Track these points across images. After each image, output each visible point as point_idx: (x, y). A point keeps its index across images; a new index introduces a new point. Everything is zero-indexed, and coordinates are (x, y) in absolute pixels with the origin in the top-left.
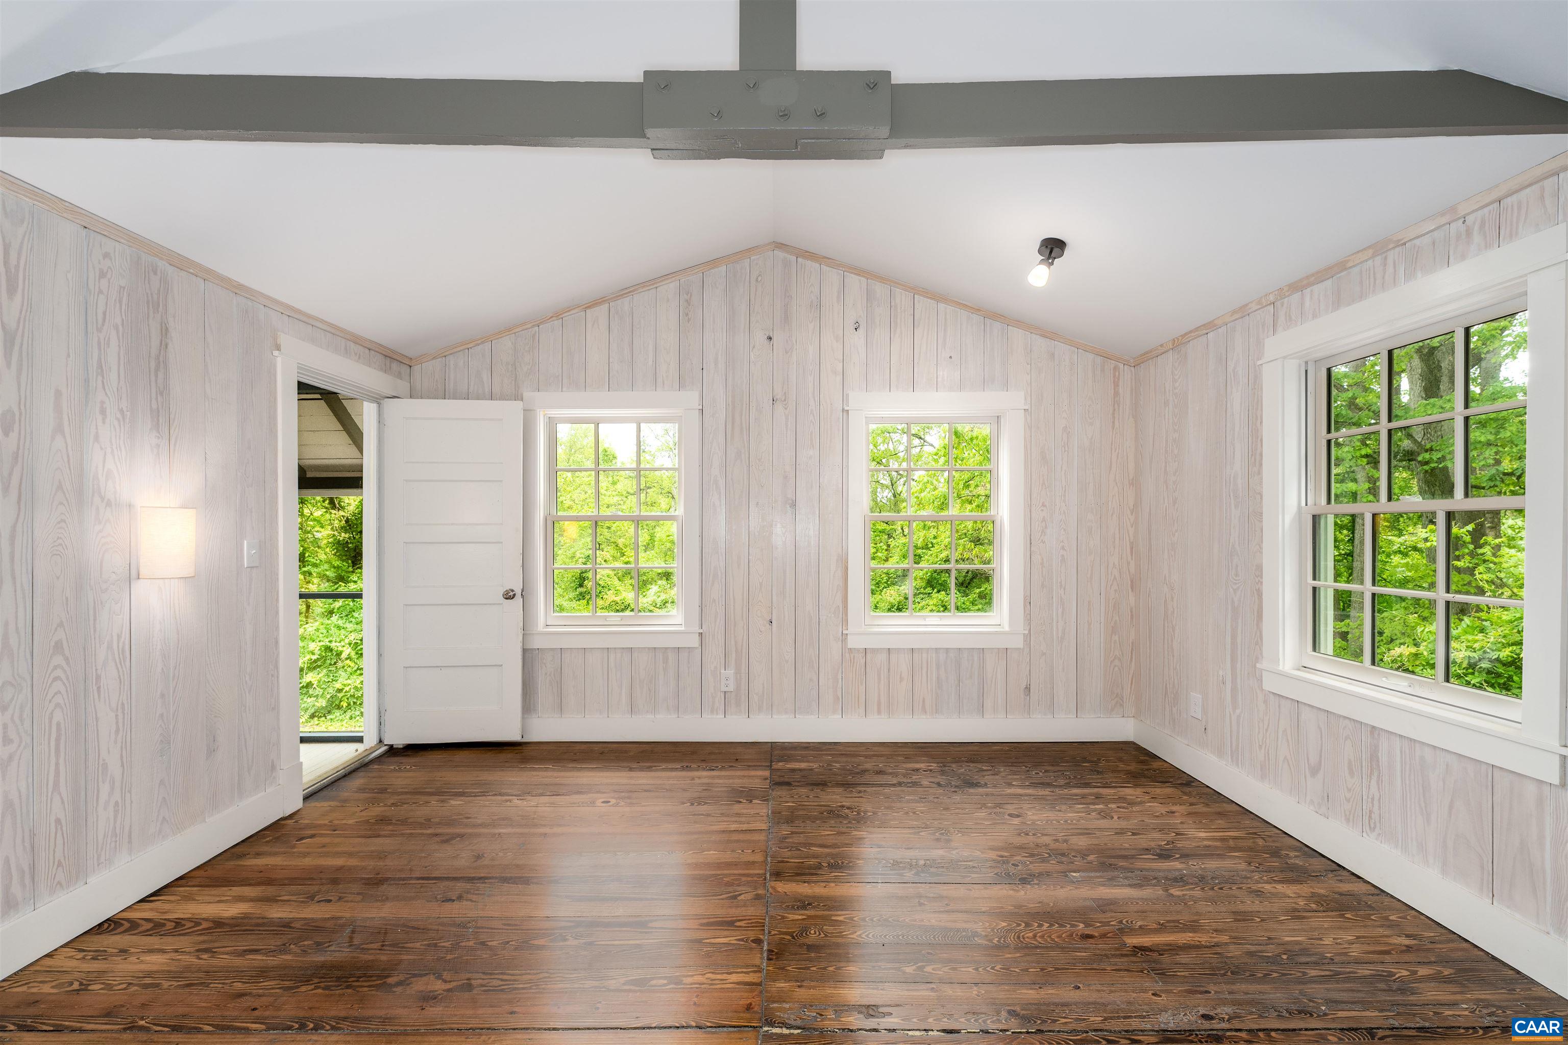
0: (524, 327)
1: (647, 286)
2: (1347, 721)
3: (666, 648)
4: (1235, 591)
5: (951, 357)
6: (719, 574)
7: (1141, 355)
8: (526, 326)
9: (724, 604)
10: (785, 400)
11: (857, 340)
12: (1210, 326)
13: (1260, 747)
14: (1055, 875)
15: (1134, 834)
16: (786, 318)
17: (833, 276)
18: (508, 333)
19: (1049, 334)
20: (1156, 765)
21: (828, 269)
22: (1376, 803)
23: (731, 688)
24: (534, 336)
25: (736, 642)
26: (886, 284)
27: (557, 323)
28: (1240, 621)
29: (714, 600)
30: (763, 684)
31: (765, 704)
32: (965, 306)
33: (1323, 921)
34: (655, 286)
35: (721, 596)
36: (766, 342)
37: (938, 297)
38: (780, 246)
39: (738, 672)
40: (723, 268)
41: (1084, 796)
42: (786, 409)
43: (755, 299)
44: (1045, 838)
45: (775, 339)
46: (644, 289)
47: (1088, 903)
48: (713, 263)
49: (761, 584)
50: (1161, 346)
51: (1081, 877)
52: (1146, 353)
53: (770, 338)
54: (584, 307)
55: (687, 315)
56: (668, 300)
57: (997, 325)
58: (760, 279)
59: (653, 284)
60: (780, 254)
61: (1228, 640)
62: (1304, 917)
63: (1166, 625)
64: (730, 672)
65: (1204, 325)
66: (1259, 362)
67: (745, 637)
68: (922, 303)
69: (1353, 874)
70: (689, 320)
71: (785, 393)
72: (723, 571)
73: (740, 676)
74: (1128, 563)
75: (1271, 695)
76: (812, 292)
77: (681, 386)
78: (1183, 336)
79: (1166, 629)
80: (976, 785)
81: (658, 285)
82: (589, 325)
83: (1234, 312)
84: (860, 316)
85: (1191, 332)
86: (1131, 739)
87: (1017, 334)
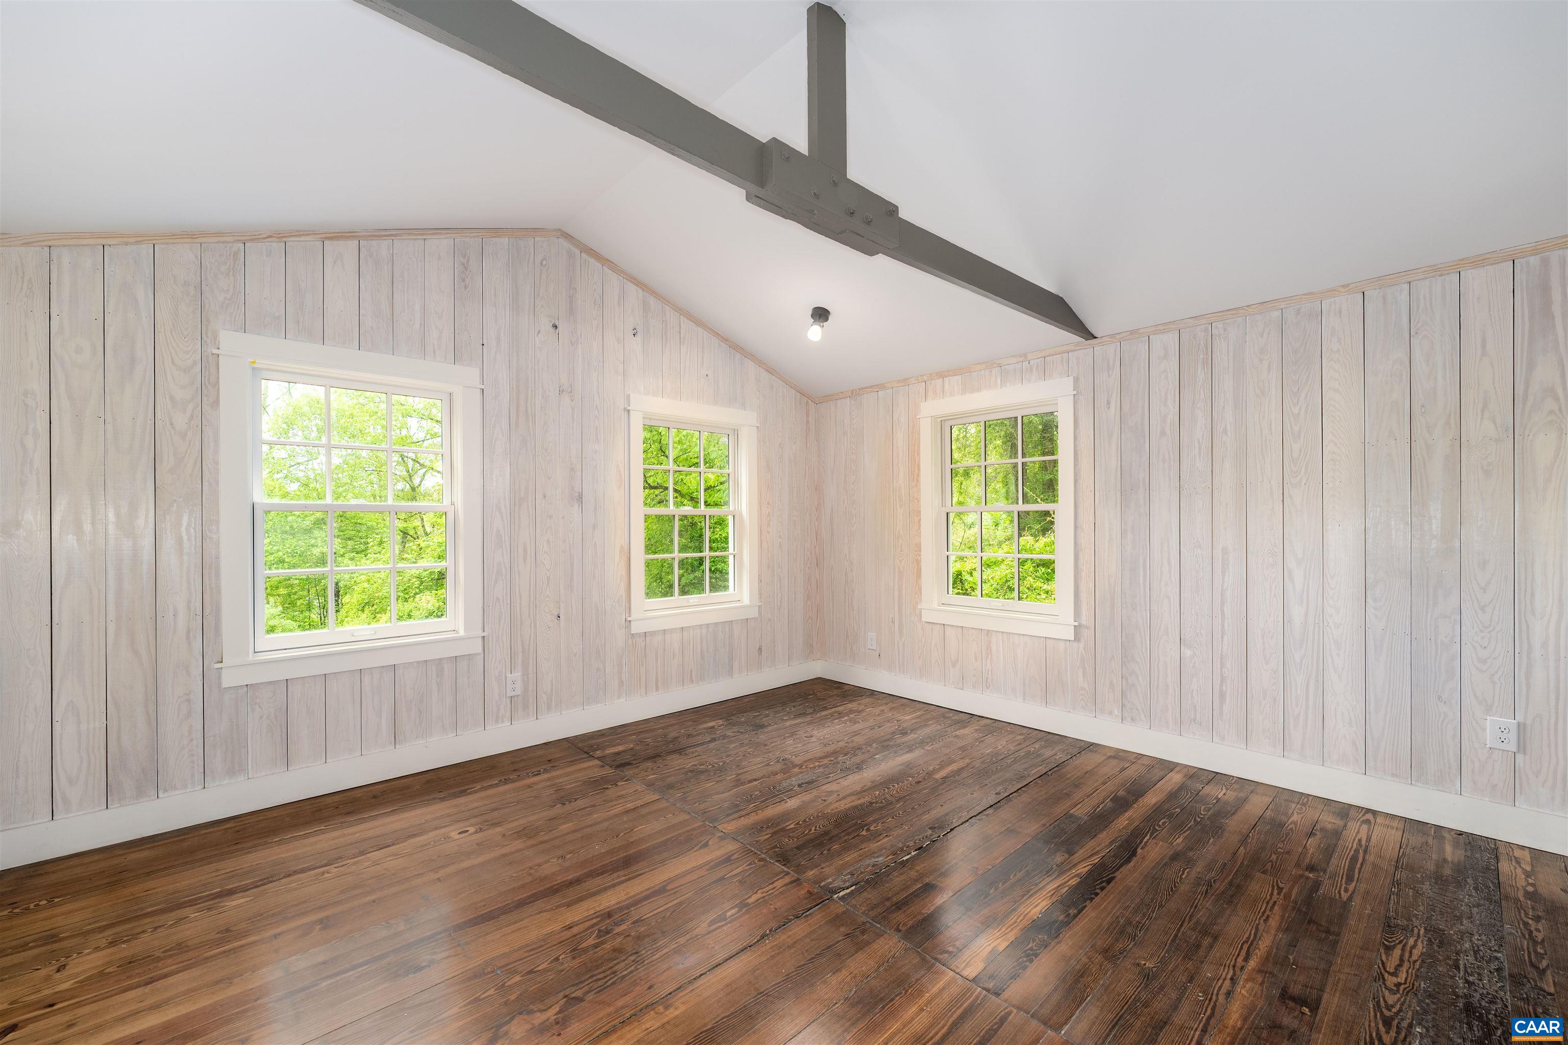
0: (222, 239)
1: (415, 235)
2: (974, 631)
3: (441, 660)
4: (900, 561)
5: (707, 375)
6: (504, 570)
7: (824, 397)
8: (225, 239)
9: (509, 602)
10: (571, 392)
11: (635, 344)
12: (881, 387)
13: (919, 658)
14: (869, 760)
15: (879, 727)
16: (571, 310)
17: (614, 280)
18: (190, 240)
19: (771, 371)
20: (847, 687)
21: (610, 271)
22: (990, 672)
23: (519, 691)
24: (236, 254)
25: (522, 645)
26: (660, 300)
27: (277, 246)
28: (904, 580)
29: (498, 599)
30: (552, 681)
31: (553, 702)
32: (716, 334)
33: (990, 739)
34: (424, 237)
35: (506, 595)
36: (552, 330)
37: (699, 323)
38: (567, 236)
39: (525, 673)
40: (505, 240)
41: (832, 715)
42: (572, 400)
43: (540, 282)
44: (840, 743)
45: (560, 328)
46: (410, 237)
47: (900, 767)
48: (496, 232)
49: (548, 578)
50: (842, 393)
51: (882, 756)
52: (828, 396)
53: (555, 327)
54: (324, 236)
55: (464, 280)
56: (439, 258)
57: (738, 356)
58: (544, 263)
59: (422, 235)
60: (566, 244)
61: (896, 593)
62: (983, 741)
63: (847, 589)
64: (517, 675)
65: (877, 385)
66: (918, 417)
67: (532, 635)
68: (686, 324)
69: (979, 716)
70: (466, 287)
71: (571, 385)
72: (508, 566)
73: (528, 677)
74: (815, 547)
75: (926, 624)
76: (595, 290)
77: (456, 358)
78: (860, 389)
79: (847, 592)
80: (762, 726)
81: (429, 237)
82: (329, 260)
83: (899, 381)
84: (638, 324)
85: (866, 388)
86: (819, 676)
87: (750, 365)
